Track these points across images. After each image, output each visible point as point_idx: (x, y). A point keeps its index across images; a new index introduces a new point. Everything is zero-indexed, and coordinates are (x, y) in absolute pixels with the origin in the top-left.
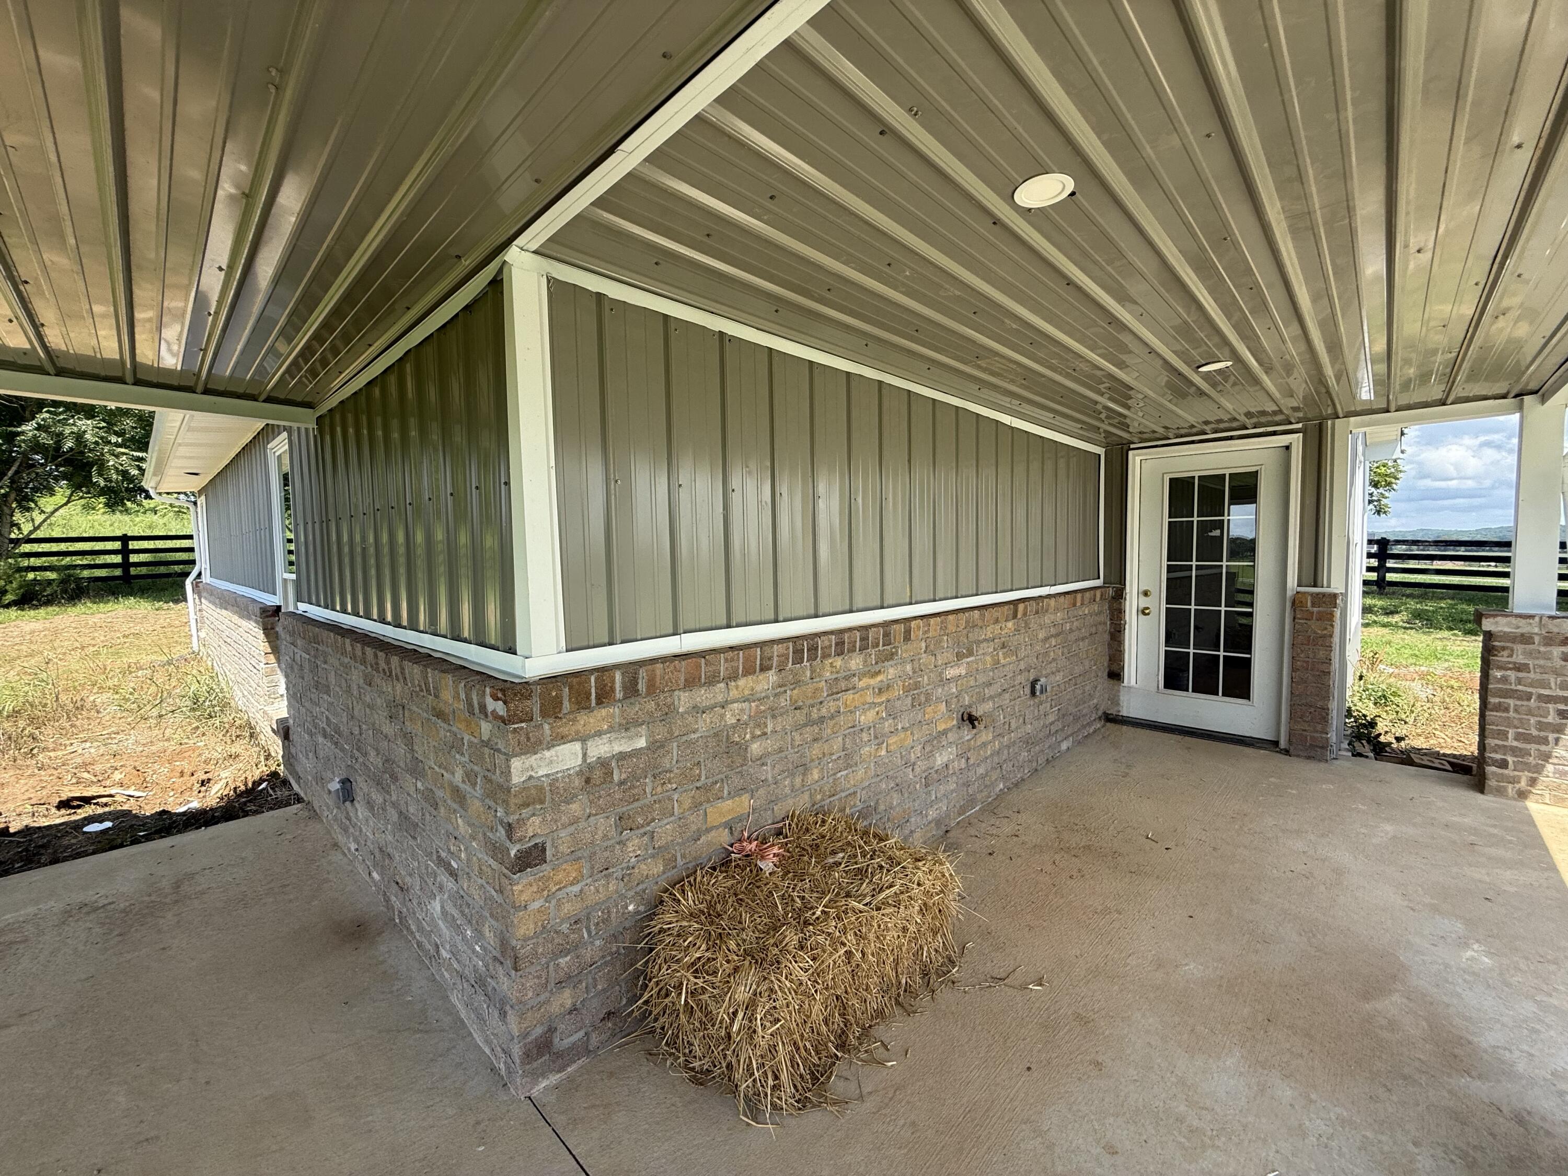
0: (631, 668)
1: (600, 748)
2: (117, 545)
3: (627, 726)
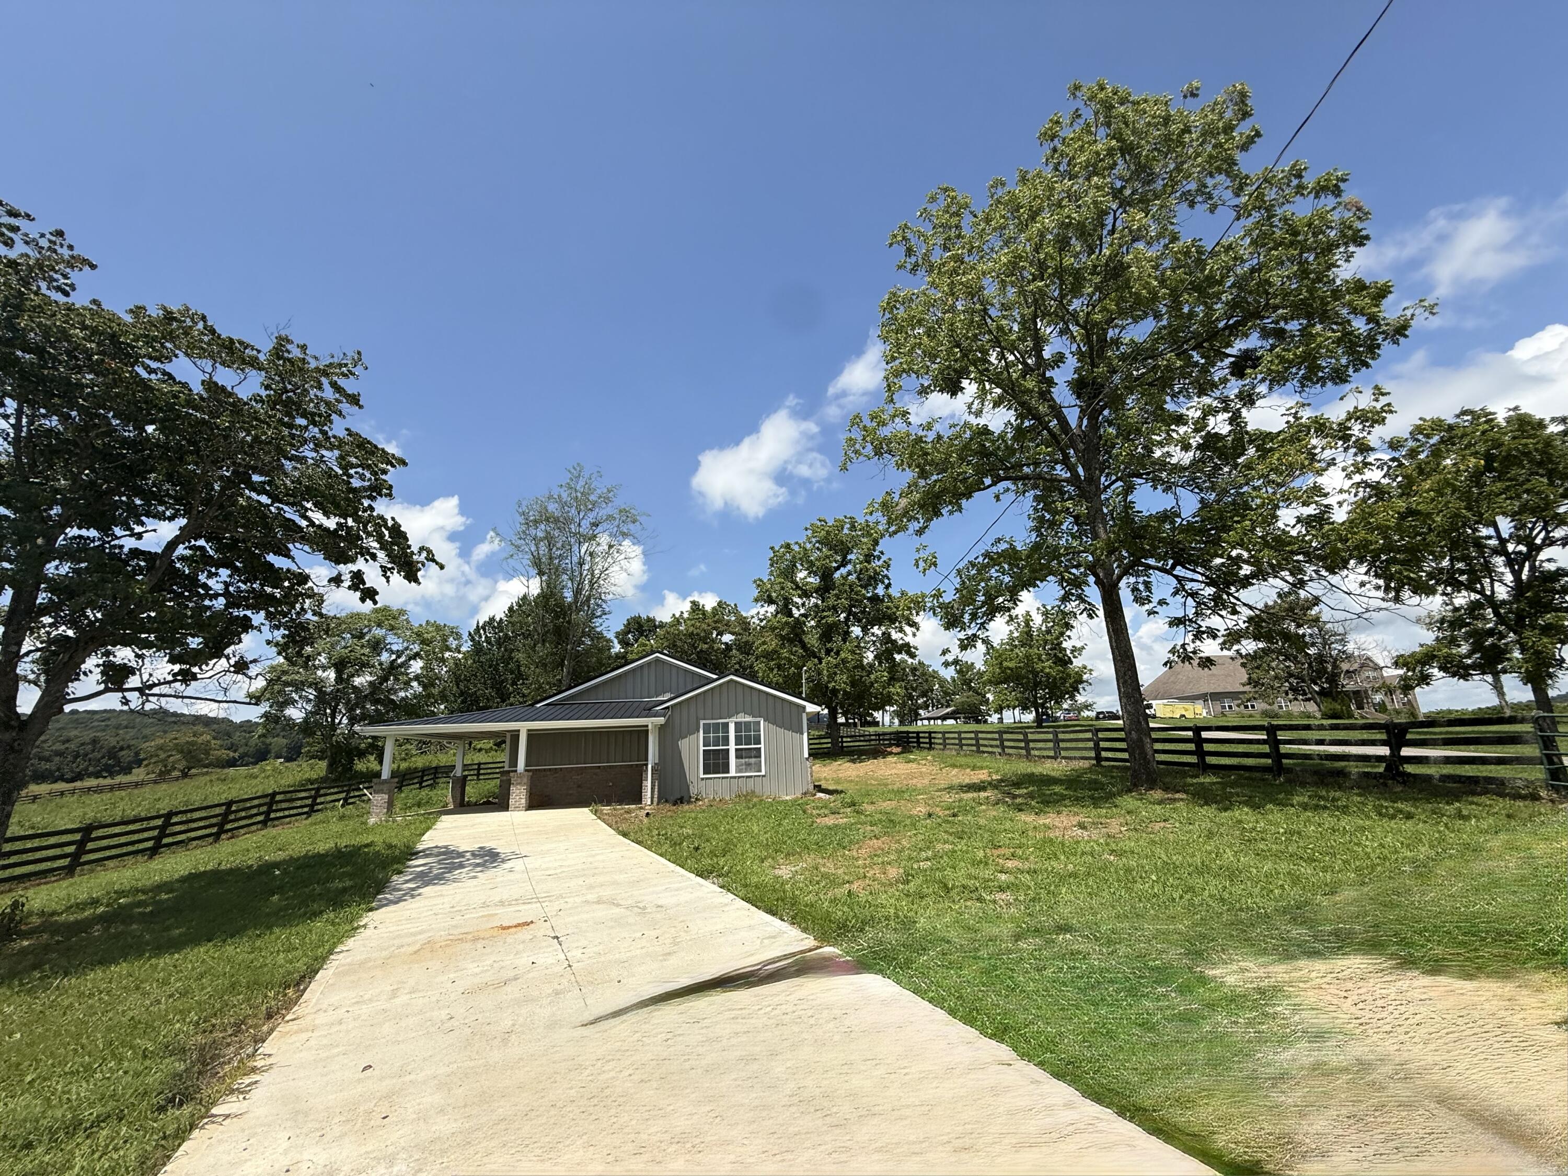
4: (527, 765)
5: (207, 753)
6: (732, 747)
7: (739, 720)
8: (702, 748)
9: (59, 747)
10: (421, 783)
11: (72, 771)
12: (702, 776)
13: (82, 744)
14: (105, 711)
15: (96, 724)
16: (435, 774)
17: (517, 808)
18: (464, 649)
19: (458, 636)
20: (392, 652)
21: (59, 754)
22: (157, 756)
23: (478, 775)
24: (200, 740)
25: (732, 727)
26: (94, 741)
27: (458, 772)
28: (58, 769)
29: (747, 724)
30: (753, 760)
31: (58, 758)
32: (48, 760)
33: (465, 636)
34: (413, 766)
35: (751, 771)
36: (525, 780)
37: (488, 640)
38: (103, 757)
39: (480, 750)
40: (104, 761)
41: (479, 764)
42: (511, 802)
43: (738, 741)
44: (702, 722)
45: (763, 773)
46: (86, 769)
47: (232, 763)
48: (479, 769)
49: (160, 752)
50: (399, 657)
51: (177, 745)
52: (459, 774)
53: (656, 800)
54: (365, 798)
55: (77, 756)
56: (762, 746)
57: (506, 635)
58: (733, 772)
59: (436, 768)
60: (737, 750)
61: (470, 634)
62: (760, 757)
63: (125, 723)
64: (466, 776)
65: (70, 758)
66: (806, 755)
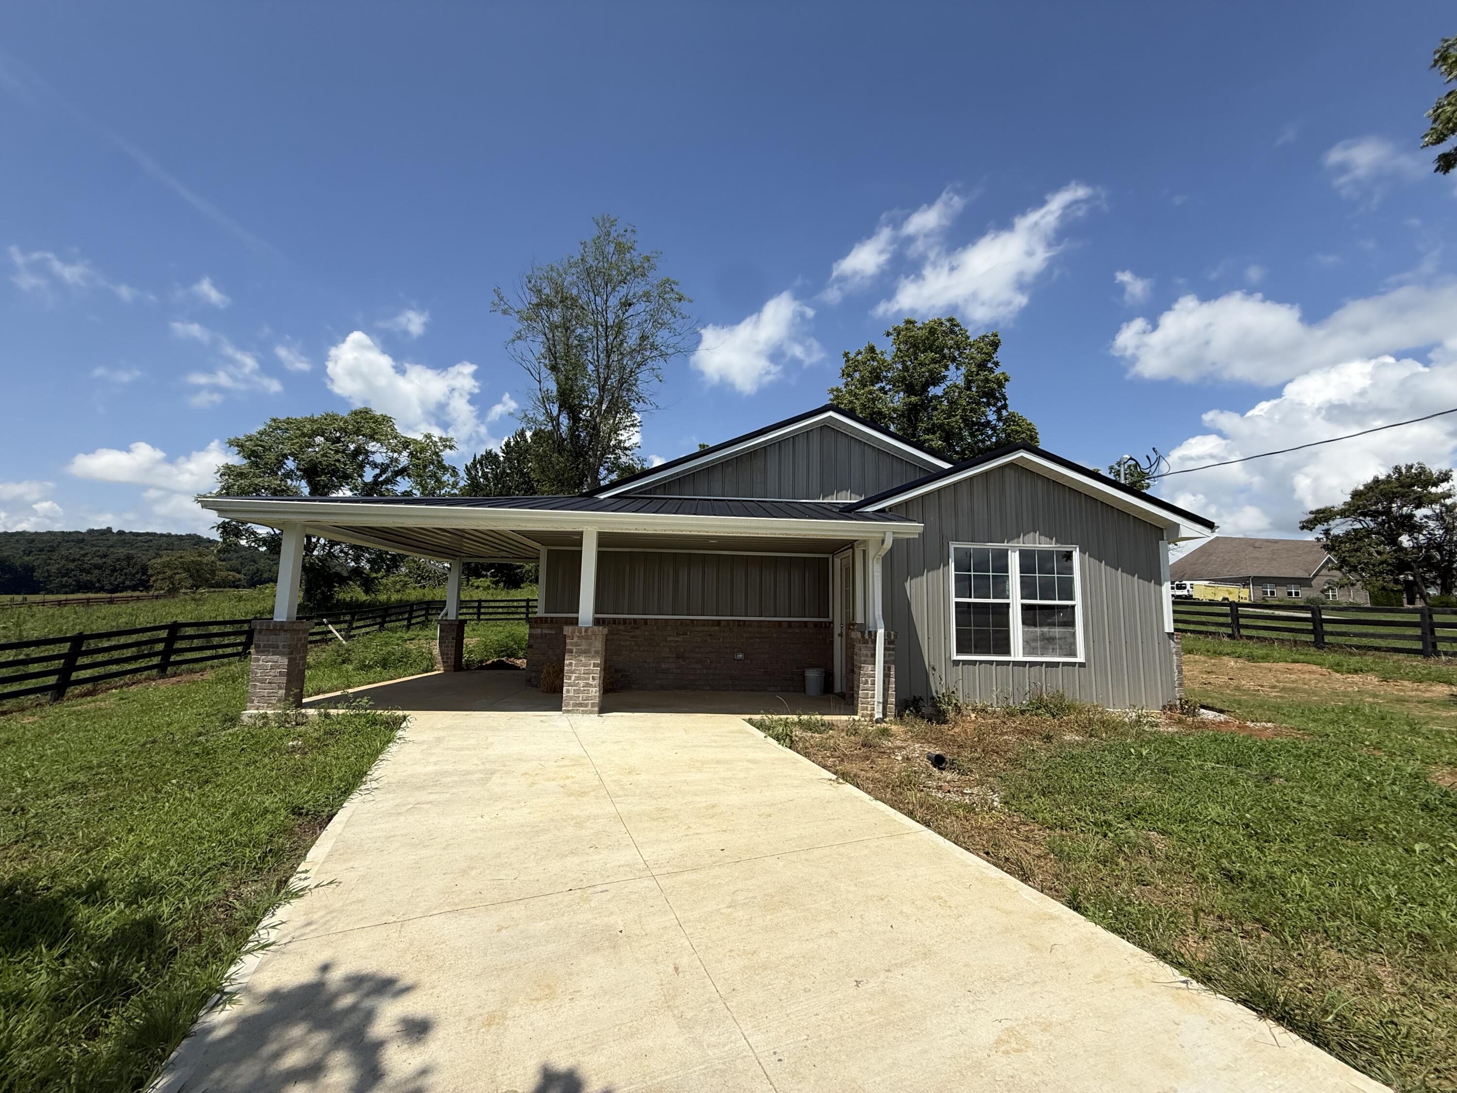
0: (552, 618)
1: (545, 631)
2: (476, 604)
3: (551, 628)
4: (598, 609)
5: (213, 572)
6: (1016, 601)
7: (1029, 546)
8: (954, 600)
9: (98, 561)
10: (409, 620)
11: (111, 584)
12: (955, 657)
13: (118, 560)
14: (147, 534)
15: (139, 544)
16: (427, 610)
17: (580, 707)
18: (462, 484)
19: (455, 473)
20: (375, 465)
21: (97, 567)
22: (164, 573)
23: (479, 614)
24: (205, 560)
25: (1014, 561)
26: (129, 558)
27: (451, 612)
28: (99, 581)
29: (1046, 556)
30: (1057, 631)
31: (97, 571)
32: (88, 572)
33: (462, 473)
34: (405, 598)
35: (1054, 653)
36: (598, 645)
37: (485, 475)
38: (138, 573)
39: (478, 587)
40: (138, 576)
41: (480, 601)
42: (568, 691)
43: (1027, 590)
44: (953, 546)
45: (1081, 658)
46: (123, 583)
47: (235, 585)
48: (479, 607)
49: (166, 569)
50: (383, 471)
51: (182, 563)
52: (452, 616)
53: (892, 707)
54: (330, 636)
55: (114, 570)
56: (1077, 601)
57: (504, 471)
58: (1017, 653)
59: (429, 603)
60: (1025, 608)
61: (466, 467)
62: (1071, 623)
63: (165, 545)
64: (465, 621)
65: (108, 572)
66: (1169, 627)
